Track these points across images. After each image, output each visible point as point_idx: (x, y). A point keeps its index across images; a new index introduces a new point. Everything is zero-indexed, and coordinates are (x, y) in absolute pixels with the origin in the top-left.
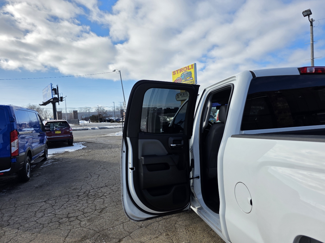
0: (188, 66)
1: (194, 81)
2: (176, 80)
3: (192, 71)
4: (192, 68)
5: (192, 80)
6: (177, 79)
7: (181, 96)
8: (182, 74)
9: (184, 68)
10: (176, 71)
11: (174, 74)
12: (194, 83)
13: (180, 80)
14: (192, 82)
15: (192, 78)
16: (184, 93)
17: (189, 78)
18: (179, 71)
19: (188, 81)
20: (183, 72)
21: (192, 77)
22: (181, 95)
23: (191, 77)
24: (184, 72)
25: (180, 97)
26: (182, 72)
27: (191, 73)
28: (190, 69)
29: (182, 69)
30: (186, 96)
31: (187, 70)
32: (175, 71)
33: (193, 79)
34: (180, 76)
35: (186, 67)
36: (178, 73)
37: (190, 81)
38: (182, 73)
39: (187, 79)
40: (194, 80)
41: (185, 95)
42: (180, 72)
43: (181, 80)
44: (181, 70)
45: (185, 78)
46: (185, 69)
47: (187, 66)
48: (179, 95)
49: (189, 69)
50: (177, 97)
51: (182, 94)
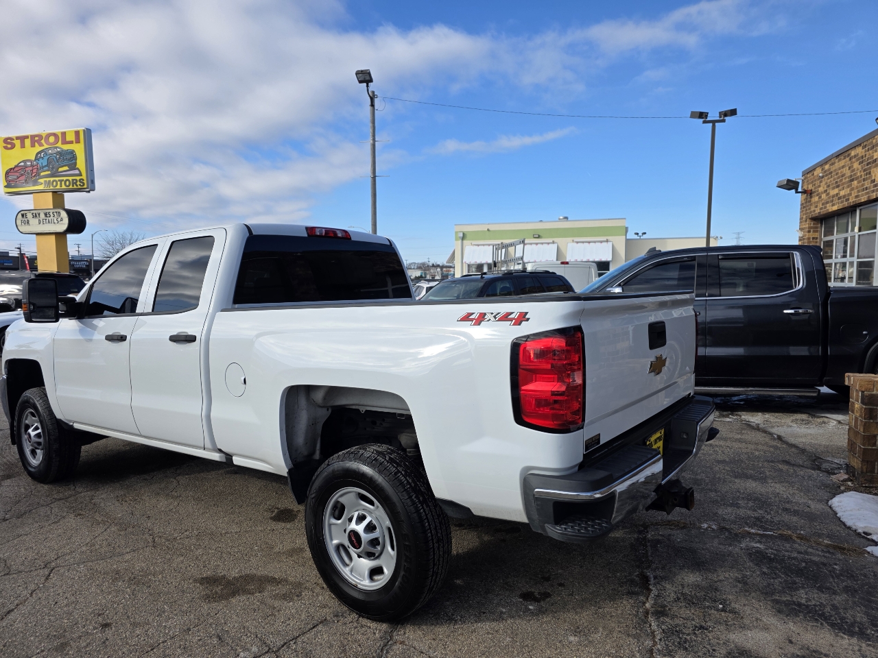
0: (64, 134)
1: (85, 182)
2: (16, 166)
3: (79, 149)
4: (78, 141)
5: (78, 178)
6: (22, 164)
7: (36, 221)
8: (39, 153)
9: (49, 135)
10: (17, 138)
11: (9, 146)
12: (85, 186)
13: (31, 168)
14: (78, 183)
15: (77, 172)
16: (48, 211)
17: (66, 168)
18: (28, 142)
19: (65, 178)
20: (42, 148)
21: (78, 169)
22: (35, 216)
23: (73, 166)
24: (46, 146)
25: (34, 222)
26: (41, 145)
27: (72, 156)
28: (71, 142)
29: (40, 136)
30: (56, 221)
31: (59, 144)
32: (11, 139)
33: (80, 174)
34: (34, 159)
35: (55, 135)
36: (23, 146)
37: (70, 178)
38: (38, 149)
39: (60, 169)
40: (84, 177)
41: (52, 217)
42: (33, 145)
43: (35, 171)
44: (37, 138)
45: (53, 168)
46: (52, 139)
47: (58, 131)
48: (29, 215)
49: (64, 142)
50: (19, 222)
51: (42, 216)
